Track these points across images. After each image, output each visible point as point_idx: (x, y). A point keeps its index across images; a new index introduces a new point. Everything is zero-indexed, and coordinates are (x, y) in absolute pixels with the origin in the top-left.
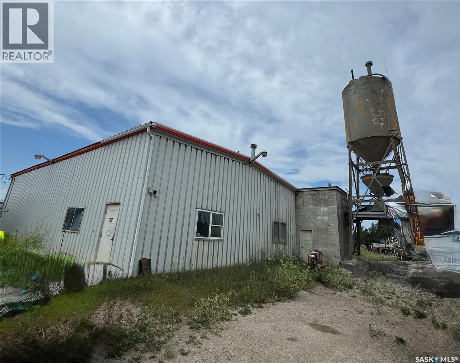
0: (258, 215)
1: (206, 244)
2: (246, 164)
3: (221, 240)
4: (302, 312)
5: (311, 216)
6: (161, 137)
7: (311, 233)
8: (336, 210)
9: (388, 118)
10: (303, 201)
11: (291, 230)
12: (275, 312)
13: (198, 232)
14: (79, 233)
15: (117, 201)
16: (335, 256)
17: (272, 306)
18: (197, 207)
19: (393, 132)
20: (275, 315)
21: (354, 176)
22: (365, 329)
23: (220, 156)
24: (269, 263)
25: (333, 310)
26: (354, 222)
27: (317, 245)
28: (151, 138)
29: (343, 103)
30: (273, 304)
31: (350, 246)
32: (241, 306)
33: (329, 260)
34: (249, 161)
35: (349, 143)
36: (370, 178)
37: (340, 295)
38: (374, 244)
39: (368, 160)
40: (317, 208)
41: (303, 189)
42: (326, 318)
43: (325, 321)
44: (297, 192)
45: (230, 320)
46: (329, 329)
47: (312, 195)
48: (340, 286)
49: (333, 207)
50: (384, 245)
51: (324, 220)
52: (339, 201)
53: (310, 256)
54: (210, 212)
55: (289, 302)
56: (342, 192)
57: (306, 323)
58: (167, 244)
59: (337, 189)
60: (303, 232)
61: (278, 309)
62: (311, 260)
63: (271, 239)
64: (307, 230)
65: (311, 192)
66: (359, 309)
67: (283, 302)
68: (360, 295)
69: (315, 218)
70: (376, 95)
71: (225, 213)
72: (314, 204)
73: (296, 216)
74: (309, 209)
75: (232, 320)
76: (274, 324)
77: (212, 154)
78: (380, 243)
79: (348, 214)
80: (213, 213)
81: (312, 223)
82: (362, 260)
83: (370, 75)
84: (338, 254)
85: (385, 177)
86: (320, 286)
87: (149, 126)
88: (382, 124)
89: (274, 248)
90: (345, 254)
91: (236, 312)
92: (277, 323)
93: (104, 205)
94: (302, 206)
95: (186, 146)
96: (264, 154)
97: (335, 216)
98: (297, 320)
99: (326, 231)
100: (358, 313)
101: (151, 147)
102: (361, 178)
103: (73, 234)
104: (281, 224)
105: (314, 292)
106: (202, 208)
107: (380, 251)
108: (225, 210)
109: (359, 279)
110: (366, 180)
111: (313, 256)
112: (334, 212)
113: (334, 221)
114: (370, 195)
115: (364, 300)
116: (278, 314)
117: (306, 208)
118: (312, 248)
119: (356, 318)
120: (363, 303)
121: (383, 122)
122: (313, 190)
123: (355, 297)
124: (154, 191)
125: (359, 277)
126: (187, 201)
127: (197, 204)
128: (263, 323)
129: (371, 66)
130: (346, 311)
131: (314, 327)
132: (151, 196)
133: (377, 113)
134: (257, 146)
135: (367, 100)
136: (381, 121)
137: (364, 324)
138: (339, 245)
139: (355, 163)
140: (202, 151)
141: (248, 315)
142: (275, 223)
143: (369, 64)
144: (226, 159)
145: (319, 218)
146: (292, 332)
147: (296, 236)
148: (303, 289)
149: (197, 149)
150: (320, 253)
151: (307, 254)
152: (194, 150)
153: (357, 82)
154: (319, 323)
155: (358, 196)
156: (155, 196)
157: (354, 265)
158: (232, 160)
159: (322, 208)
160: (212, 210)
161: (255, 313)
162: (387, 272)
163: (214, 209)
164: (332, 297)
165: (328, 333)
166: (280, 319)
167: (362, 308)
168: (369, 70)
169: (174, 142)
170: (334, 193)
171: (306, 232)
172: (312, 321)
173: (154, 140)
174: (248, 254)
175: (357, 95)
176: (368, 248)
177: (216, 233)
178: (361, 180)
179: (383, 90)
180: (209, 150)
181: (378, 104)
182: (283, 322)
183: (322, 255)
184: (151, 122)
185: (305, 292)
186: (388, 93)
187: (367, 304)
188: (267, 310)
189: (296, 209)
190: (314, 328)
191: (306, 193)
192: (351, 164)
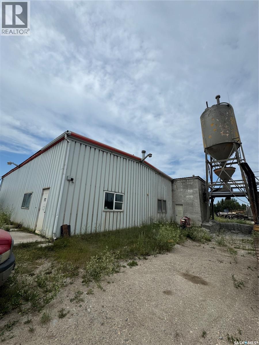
0: (148, 195)
1: (112, 214)
2: (138, 163)
3: (122, 212)
4: (177, 263)
5: (182, 196)
6: (76, 142)
7: (182, 206)
8: (198, 191)
9: (232, 131)
10: (177, 187)
11: (169, 205)
12: (156, 263)
13: (105, 206)
14: (29, 209)
15: (48, 187)
16: (198, 220)
17: (154, 258)
18: (105, 190)
19: (235, 139)
20: (155, 266)
21: (209, 170)
22: (228, 279)
23: (120, 157)
24: (155, 225)
25: (200, 260)
26: (210, 198)
27: (186, 214)
28: (68, 142)
29: (201, 124)
30: (155, 256)
31: (208, 214)
32: (130, 259)
33: (194, 223)
34: (140, 161)
35: (206, 148)
36: (220, 170)
37: (204, 247)
38: (220, 212)
39: (218, 159)
40: (186, 191)
41: (176, 179)
42: (195, 268)
43: (194, 271)
44: (173, 181)
45: (118, 272)
46: (199, 280)
47: (182, 183)
48: (202, 240)
49: (196, 189)
50: (227, 213)
51: (190, 198)
52: (200, 186)
53: (182, 220)
54: (114, 193)
55: (167, 254)
56: (202, 180)
57: (179, 273)
58: (82, 214)
59: (199, 178)
60: (177, 206)
61: (158, 261)
62: (182, 223)
63: (157, 210)
64: (179, 204)
65: (181, 181)
66: (219, 259)
67: (163, 254)
68: (217, 246)
69: (185, 197)
70: (223, 117)
71: (124, 194)
72: (184, 188)
73: (173, 197)
74: (181, 191)
75: (120, 272)
76: (153, 276)
77: (114, 155)
78: (224, 212)
79: (206, 194)
80: (116, 194)
81: (183, 200)
82: (215, 222)
83: (219, 104)
84: (200, 219)
85: (230, 169)
86: (189, 240)
87: (66, 134)
88: (227, 135)
89: (159, 216)
90: (205, 218)
91: (125, 264)
92: (156, 275)
93: (42, 190)
94: (176, 189)
95: (95, 149)
96: (150, 155)
97: (197, 195)
98: (172, 271)
99: (192, 205)
100: (220, 262)
101: (69, 148)
102: (214, 171)
103: (26, 209)
104: (163, 201)
105: (185, 245)
106: (108, 190)
107: (224, 216)
108: (125, 192)
109: (214, 234)
110: (217, 172)
111: (184, 220)
112: (196, 193)
113: (197, 198)
114: (220, 181)
115: (220, 250)
116: (158, 265)
117: (179, 190)
118: (183, 216)
119: (219, 267)
120: (220, 253)
121: (228, 133)
122: (183, 179)
123: (214, 248)
124: (71, 178)
125: (214, 233)
126: (96, 186)
127: (104, 188)
128: (145, 275)
129: (220, 99)
130: (210, 261)
131: (186, 277)
132: (69, 182)
133: (224, 128)
134: (145, 151)
135: (217, 120)
136: (227, 133)
137: (226, 273)
138: (200, 213)
139: (210, 161)
140: (107, 153)
141: (135, 267)
142: (159, 201)
143: (218, 97)
144: (124, 159)
145: (187, 197)
146: (168, 284)
147: (173, 208)
148: (178, 243)
149: (103, 151)
150: (188, 219)
151: (180, 219)
152: (101, 152)
153: (210, 109)
154: (190, 273)
155: (212, 183)
156: (72, 182)
157: (210, 225)
158: (129, 160)
159: (189, 191)
160: (115, 192)
161: (140, 265)
162: (231, 230)
163: (117, 191)
164: (198, 249)
165: (198, 284)
166: (159, 270)
167: (221, 257)
168: (218, 101)
169: (86, 146)
170: (197, 180)
171: (179, 205)
172: (184, 272)
173: (70, 143)
174: (141, 220)
175: (211, 117)
176: (216, 215)
177: (119, 207)
178: (214, 172)
179: (227, 113)
180: (112, 152)
181: (225, 122)
182: (161, 273)
183: (190, 220)
184: (68, 131)
185: (179, 245)
186: (231, 114)
187: (223, 254)
188: (150, 261)
189: (172, 192)
190: (186, 279)
191: (178, 181)
192: (207, 162)
